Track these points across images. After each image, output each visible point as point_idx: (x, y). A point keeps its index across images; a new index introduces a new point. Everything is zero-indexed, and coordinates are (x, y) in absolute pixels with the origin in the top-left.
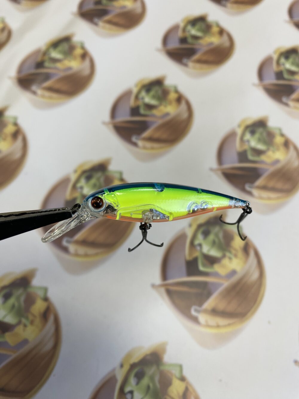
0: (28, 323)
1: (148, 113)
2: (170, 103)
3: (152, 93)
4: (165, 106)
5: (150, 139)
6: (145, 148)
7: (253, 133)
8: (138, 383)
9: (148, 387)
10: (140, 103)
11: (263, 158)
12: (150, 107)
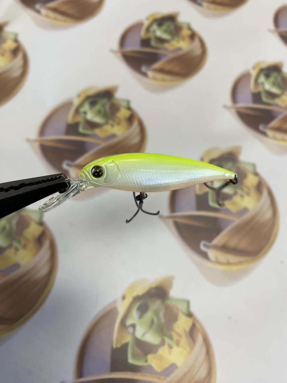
0: (19, 247)
1: (159, 45)
2: (183, 39)
3: (164, 27)
4: (178, 41)
5: (161, 71)
6: (155, 79)
7: (267, 76)
8: (140, 317)
9: (152, 322)
10: (151, 35)
11: (277, 101)
12: (161, 41)
